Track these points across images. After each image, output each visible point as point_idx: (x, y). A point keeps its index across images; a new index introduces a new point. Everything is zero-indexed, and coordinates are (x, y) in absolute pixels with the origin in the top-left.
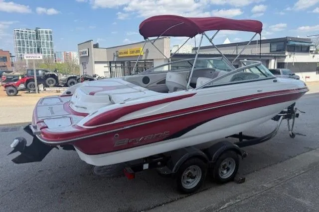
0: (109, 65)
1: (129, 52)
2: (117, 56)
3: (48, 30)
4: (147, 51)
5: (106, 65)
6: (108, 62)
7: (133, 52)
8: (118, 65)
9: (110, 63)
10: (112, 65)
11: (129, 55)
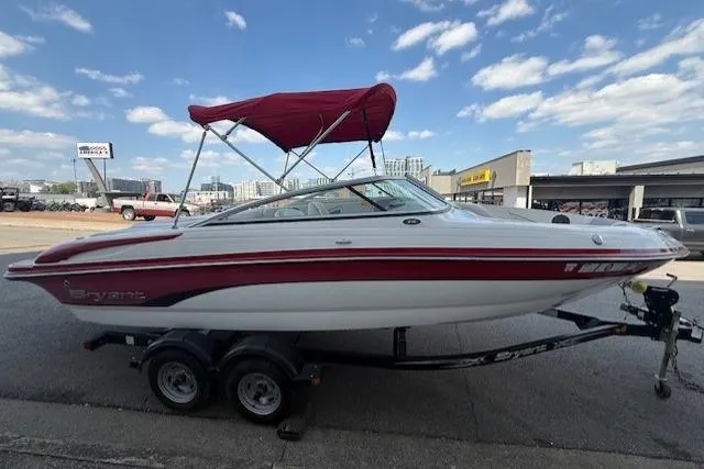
1: (472, 178)
3: (419, 159)
4: (495, 175)
7: (477, 177)
11: (472, 182)
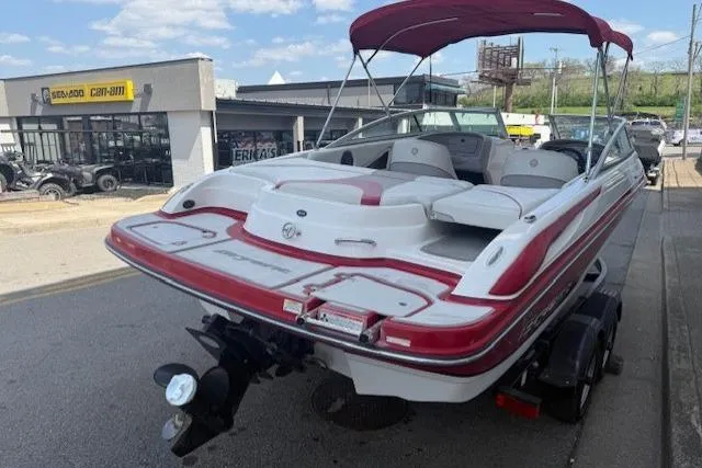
0: (16, 127)
1: (87, 92)
2: (47, 102)
4: (148, 90)
5: (6, 127)
6: (10, 118)
7: (101, 91)
8: (45, 127)
9: (20, 120)
10: (25, 127)
11: (87, 98)
